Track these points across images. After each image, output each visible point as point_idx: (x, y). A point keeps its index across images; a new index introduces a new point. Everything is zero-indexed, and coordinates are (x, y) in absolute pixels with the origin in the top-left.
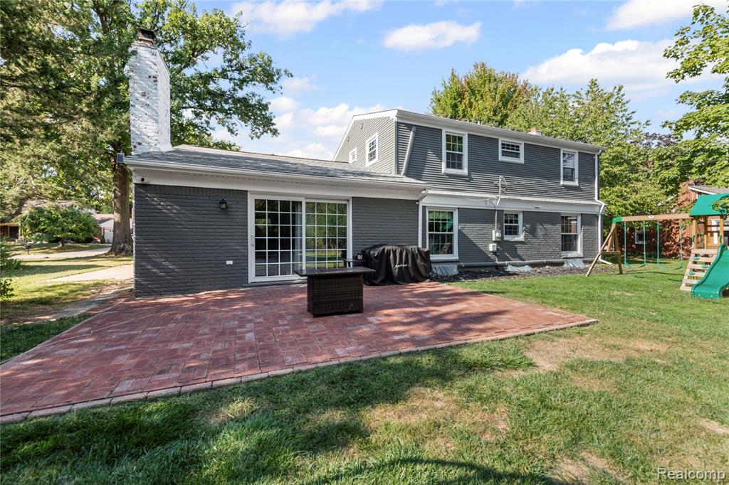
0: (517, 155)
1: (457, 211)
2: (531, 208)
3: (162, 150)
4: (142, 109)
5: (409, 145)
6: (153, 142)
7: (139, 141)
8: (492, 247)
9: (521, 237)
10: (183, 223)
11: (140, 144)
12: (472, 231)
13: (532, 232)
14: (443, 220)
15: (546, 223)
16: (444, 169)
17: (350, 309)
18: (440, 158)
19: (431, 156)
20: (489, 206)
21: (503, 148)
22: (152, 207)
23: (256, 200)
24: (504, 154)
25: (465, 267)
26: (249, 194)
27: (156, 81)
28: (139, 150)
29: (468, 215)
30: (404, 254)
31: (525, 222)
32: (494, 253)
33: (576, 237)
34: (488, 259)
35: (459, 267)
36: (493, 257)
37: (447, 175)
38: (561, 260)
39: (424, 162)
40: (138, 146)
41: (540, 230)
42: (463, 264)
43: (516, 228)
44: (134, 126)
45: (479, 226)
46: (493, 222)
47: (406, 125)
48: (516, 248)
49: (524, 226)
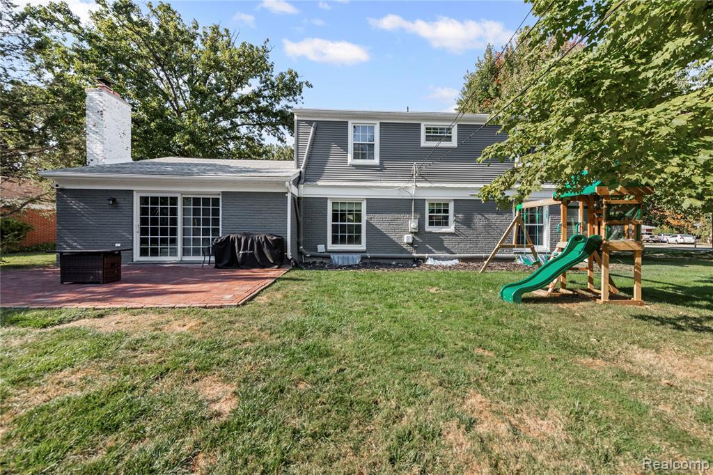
0: (449, 139)
1: (365, 202)
2: (465, 196)
3: (106, 163)
4: (94, 136)
5: (309, 141)
6: (100, 158)
7: (92, 158)
8: (407, 238)
9: (451, 229)
10: (86, 215)
11: (92, 160)
12: (382, 222)
13: (467, 222)
14: (356, 211)
15: (488, 212)
16: (350, 160)
17: (90, 280)
18: (346, 150)
19: (335, 149)
20: (405, 196)
21: (427, 132)
22: (67, 204)
23: (141, 197)
24: (428, 138)
25: (371, 258)
26: (135, 193)
27: (102, 114)
28: (92, 164)
29: (377, 206)
30: (249, 242)
31: (456, 212)
32: (411, 244)
33: (541, 229)
34: (404, 250)
35: (363, 258)
36: (410, 249)
37: (353, 166)
38: (511, 255)
39: (327, 156)
40: (91, 162)
41: (478, 220)
42: (368, 255)
43: (447, 218)
44: (89, 148)
45: (391, 216)
46: (410, 212)
47: (307, 122)
48: (442, 241)
49: (455, 216)
